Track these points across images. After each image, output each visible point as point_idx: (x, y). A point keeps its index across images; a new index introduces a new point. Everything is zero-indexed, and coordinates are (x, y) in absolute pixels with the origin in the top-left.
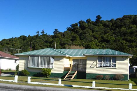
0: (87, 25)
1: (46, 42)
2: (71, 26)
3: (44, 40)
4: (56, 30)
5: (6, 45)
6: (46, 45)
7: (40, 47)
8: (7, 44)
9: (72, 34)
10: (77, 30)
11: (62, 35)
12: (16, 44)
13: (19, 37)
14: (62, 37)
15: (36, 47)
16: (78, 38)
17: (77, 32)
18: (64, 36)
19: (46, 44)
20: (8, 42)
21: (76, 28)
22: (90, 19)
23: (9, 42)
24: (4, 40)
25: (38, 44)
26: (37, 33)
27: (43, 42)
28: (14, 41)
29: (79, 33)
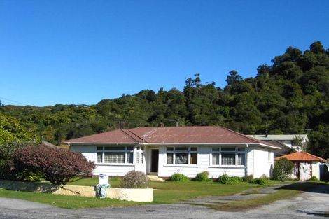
0: (316, 58)
1: (219, 103)
2: (273, 61)
3: (213, 100)
4: (234, 73)
5: (111, 114)
6: (220, 111)
7: (208, 115)
8: (112, 110)
9: (280, 82)
10: (290, 72)
11: (256, 85)
12: (133, 111)
13: (139, 94)
14: (255, 91)
15: (196, 116)
16: (299, 92)
17: (291, 76)
18: (261, 88)
19: (219, 108)
20: (114, 107)
21: (287, 66)
22: (319, 42)
23: (116, 106)
24: (104, 102)
25: (201, 110)
26: (186, 82)
27: (210, 105)
28: (127, 105)
29: (297, 78)
